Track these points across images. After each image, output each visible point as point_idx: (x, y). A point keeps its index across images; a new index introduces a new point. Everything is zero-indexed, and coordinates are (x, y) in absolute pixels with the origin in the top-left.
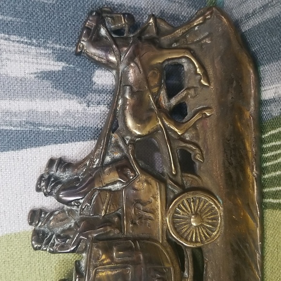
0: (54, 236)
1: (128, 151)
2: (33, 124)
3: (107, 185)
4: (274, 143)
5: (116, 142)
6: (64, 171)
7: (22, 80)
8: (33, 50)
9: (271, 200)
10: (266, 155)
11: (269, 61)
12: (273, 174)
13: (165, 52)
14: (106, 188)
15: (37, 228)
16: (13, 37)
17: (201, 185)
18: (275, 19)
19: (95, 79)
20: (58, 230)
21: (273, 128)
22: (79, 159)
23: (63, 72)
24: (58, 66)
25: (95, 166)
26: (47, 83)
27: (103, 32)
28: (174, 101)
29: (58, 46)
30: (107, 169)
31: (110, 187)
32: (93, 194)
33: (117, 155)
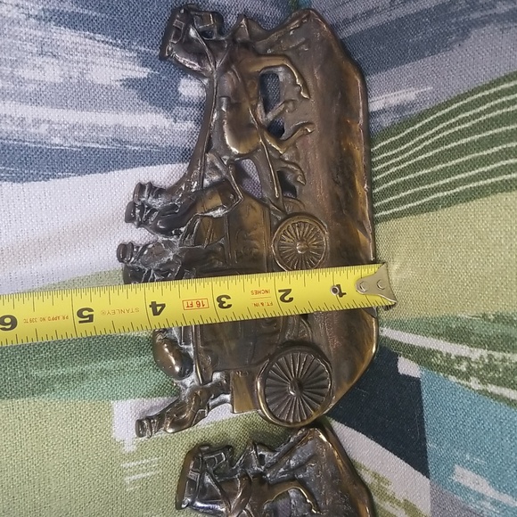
0: (152, 271)
1: (228, 173)
2: (120, 142)
3: (209, 211)
4: (385, 155)
5: (212, 163)
6: (156, 197)
7: (109, 88)
8: (119, 53)
9: (384, 213)
10: (376, 169)
11: (377, 71)
12: (385, 186)
13: (263, 58)
14: (208, 214)
15: (130, 265)
16: (98, 37)
17: (303, 210)
18: (382, 26)
19: (181, 89)
20: (156, 265)
21: (383, 140)
22: (168, 185)
23: (148, 80)
24: (142, 73)
25: (193, 190)
26: (133, 92)
27: (192, 33)
28: (270, 116)
29: (143, 49)
30: (209, 193)
31: (211, 213)
32: (194, 221)
33: (216, 178)
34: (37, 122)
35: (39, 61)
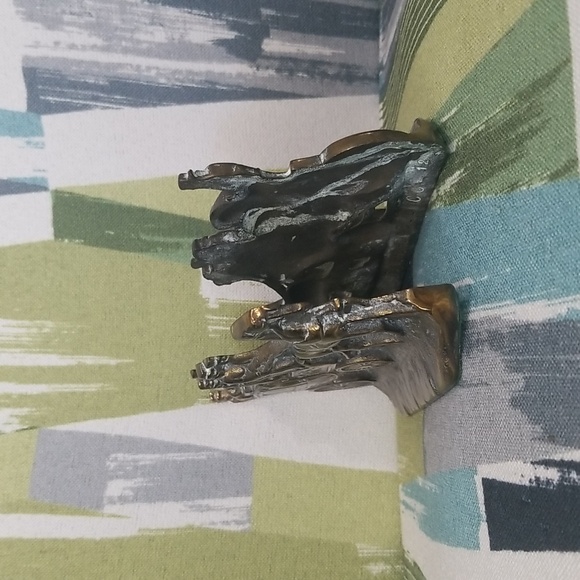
2: (211, 83)
7: (201, 46)
16: (195, 11)
19: (263, 47)
23: (235, 41)
24: (231, 35)
26: (222, 49)
29: (231, 19)
34: (149, 68)
35: (151, 28)
